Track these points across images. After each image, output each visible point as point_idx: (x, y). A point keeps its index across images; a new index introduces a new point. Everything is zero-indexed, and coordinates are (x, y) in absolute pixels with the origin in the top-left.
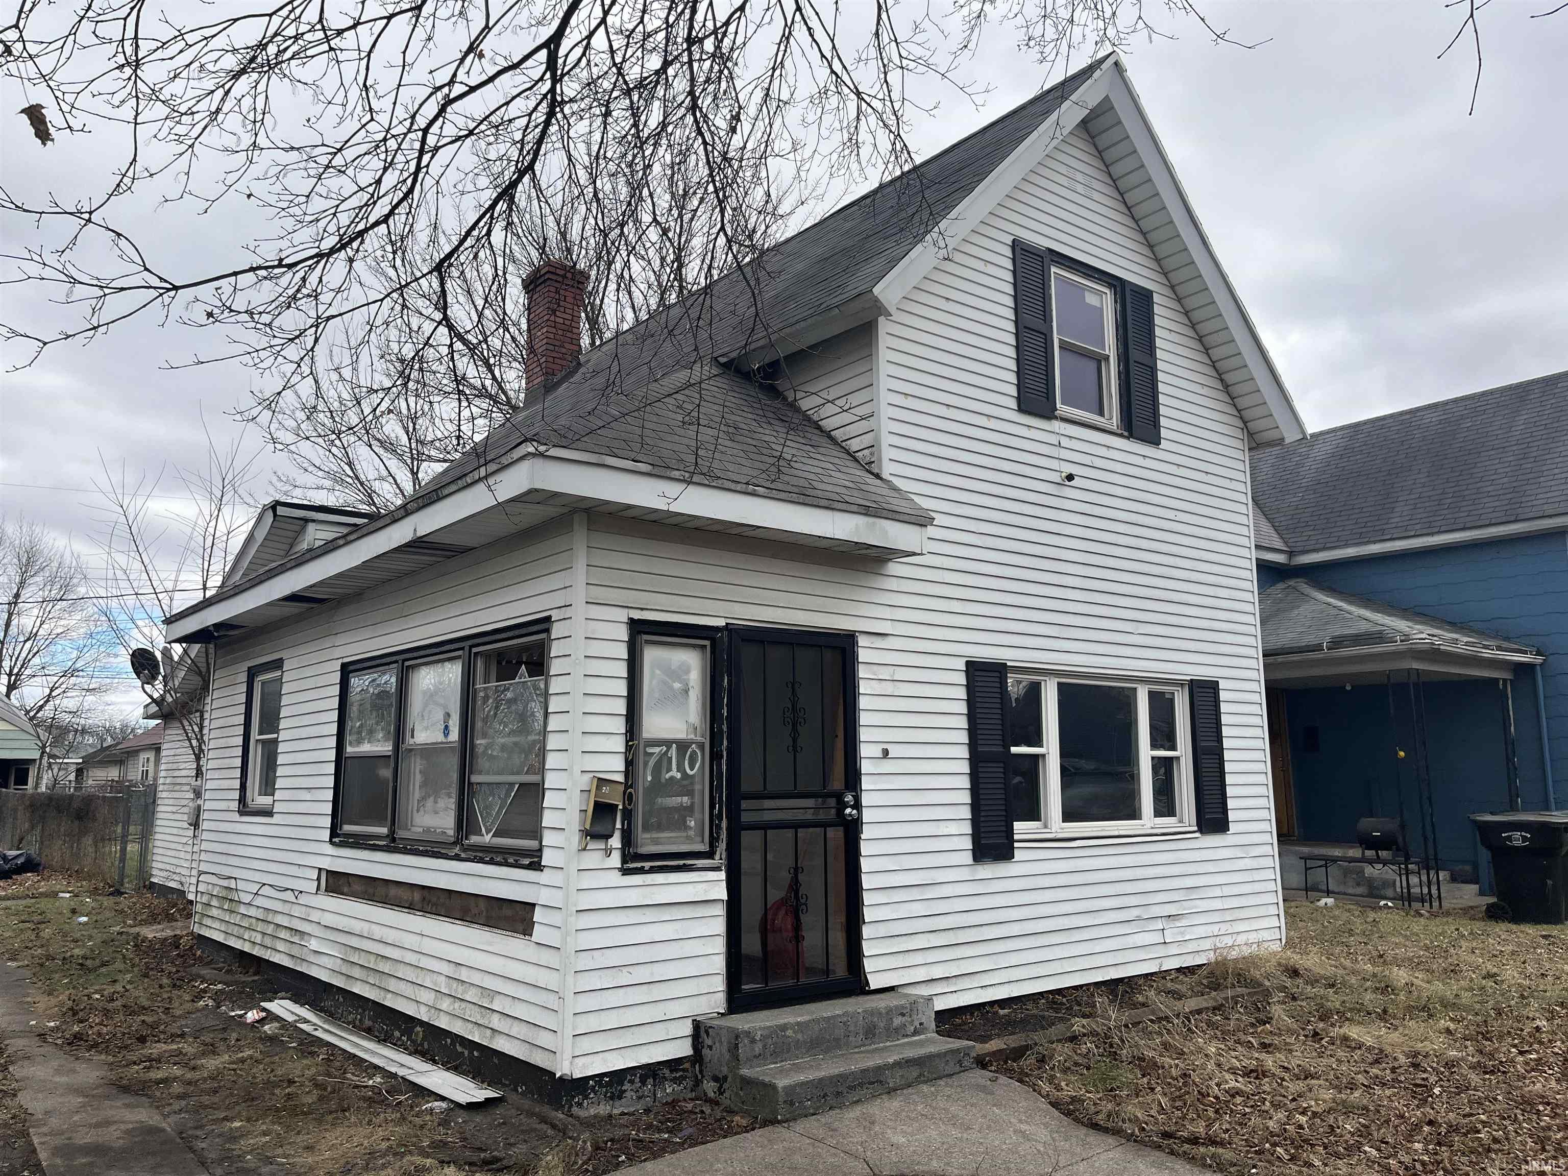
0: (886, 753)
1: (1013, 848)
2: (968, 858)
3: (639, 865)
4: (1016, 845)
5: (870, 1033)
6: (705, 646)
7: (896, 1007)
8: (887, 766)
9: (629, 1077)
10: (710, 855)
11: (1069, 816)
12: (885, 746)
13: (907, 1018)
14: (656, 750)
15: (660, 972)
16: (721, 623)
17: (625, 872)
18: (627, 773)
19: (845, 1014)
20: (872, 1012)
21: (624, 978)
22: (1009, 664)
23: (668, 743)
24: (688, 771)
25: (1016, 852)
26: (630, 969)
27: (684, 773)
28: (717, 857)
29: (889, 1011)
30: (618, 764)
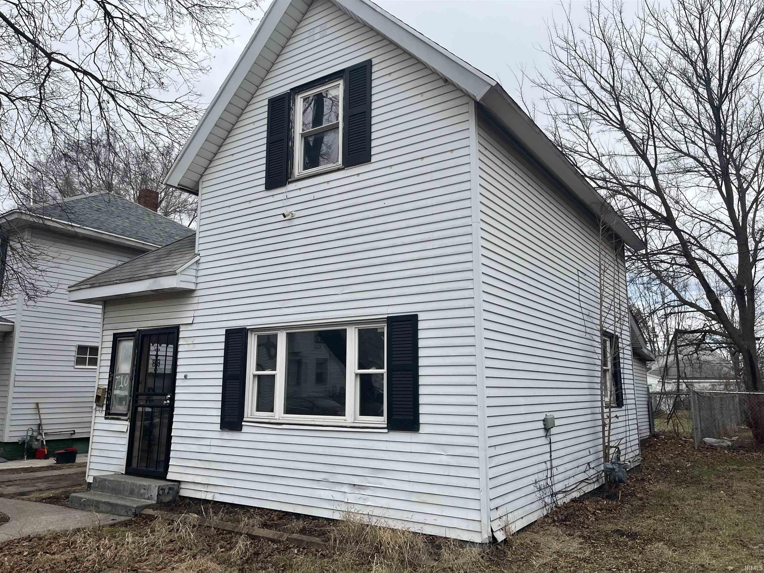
0: (186, 377)
2: (218, 427)
3: (108, 417)
4: (243, 423)
5: (132, 493)
6: (133, 339)
7: (143, 485)
8: (187, 383)
10: (126, 415)
11: (288, 411)
12: (186, 374)
13: (146, 491)
14: (118, 377)
16: (135, 330)
17: (106, 418)
18: (109, 385)
19: (125, 481)
20: (133, 484)
22: (248, 328)
23: (121, 375)
24: (125, 384)
25: (243, 427)
27: (124, 386)
28: (128, 416)
29: (140, 486)
30: (106, 382)
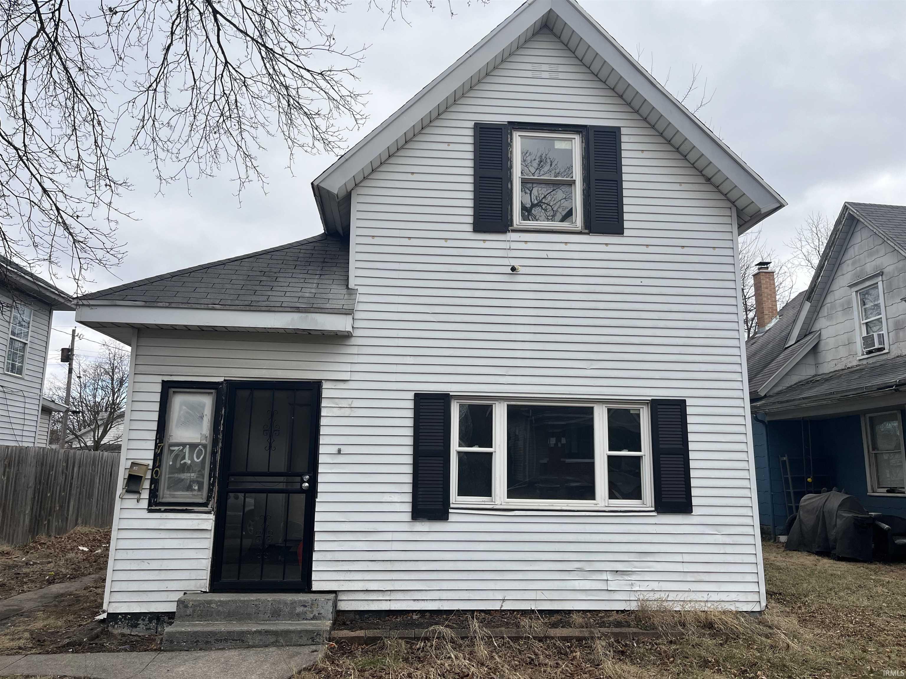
0: (339, 451)
1: (448, 513)
2: (408, 517)
3: (158, 508)
4: (450, 511)
5: (276, 614)
6: (212, 393)
7: (300, 601)
8: (340, 459)
9: (142, 617)
10: (205, 505)
11: (514, 494)
12: (339, 447)
13: (308, 609)
14: (176, 448)
15: (166, 565)
16: (221, 379)
17: (150, 511)
18: (155, 460)
20: (279, 602)
21: (145, 566)
22: (451, 394)
23: (184, 445)
24: (196, 459)
25: (450, 516)
26: (149, 561)
27: (193, 461)
28: (210, 506)
29: (293, 602)
30: (149, 456)
